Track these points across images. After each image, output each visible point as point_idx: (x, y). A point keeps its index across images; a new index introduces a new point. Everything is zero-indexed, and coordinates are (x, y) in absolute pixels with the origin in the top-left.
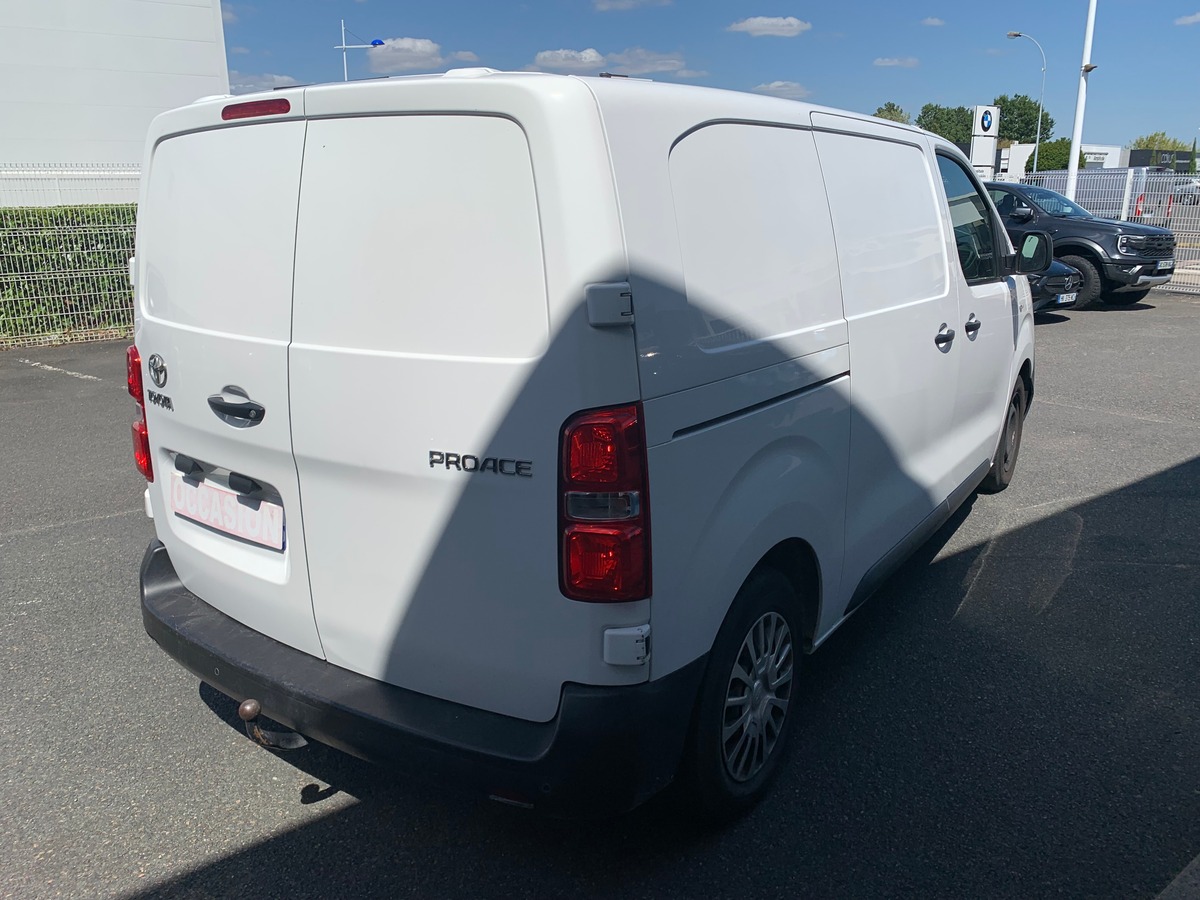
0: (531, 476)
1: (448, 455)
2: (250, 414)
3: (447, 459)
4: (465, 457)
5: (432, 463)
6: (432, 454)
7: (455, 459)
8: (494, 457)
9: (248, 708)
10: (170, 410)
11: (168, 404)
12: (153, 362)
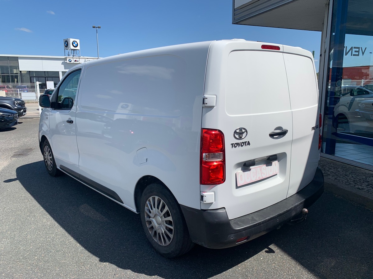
7: (314, 128)
8: (316, 125)
10: (248, 145)
11: (247, 143)
12: (238, 131)
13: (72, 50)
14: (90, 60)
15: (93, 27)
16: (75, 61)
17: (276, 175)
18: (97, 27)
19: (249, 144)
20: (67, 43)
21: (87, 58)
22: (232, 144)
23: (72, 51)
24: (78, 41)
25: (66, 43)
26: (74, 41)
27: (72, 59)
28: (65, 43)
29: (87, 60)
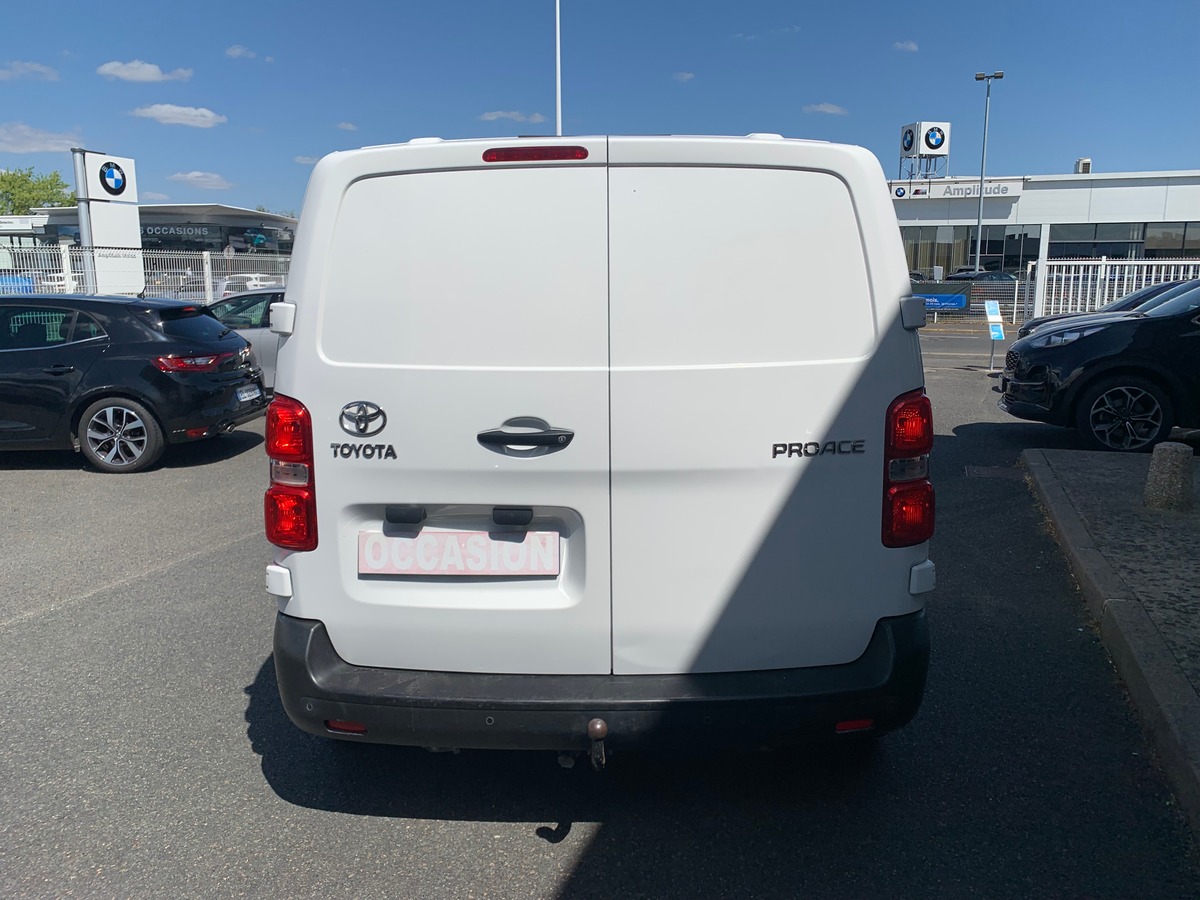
0: (863, 452)
1: (791, 445)
2: (552, 441)
3: (789, 449)
4: (806, 445)
5: (776, 453)
6: (776, 446)
7: (797, 448)
8: (832, 440)
9: (598, 726)
10: (390, 458)
11: (384, 452)
12: (354, 410)
13: (925, 157)
14: (964, 186)
15: (977, 79)
16: (917, 192)
17: (554, 577)
18: (989, 77)
19: (391, 453)
20: (912, 137)
21: (956, 182)
22: (335, 446)
23: (924, 160)
24: (945, 127)
25: (909, 138)
26: (932, 130)
27: (907, 188)
28: (905, 138)
29: (953, 186)
